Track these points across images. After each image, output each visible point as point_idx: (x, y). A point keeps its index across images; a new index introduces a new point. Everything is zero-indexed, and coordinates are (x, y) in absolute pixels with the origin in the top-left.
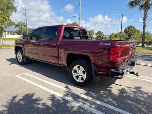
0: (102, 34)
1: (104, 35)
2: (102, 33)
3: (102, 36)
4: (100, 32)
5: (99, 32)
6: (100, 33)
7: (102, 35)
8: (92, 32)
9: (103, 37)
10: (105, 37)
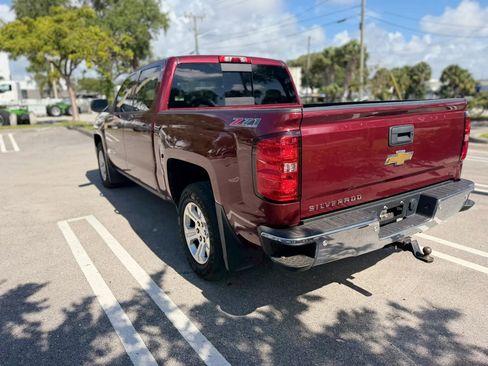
0: (462, 76)
1: (473, 81)
2: (463, 72)
3: (462, 86)
4: (456, 67)
5: (450, 69)
6: (455, 74)
7: (463, 82)
8: (422, 71)
9: (468, 86)
10: (478, 89)
